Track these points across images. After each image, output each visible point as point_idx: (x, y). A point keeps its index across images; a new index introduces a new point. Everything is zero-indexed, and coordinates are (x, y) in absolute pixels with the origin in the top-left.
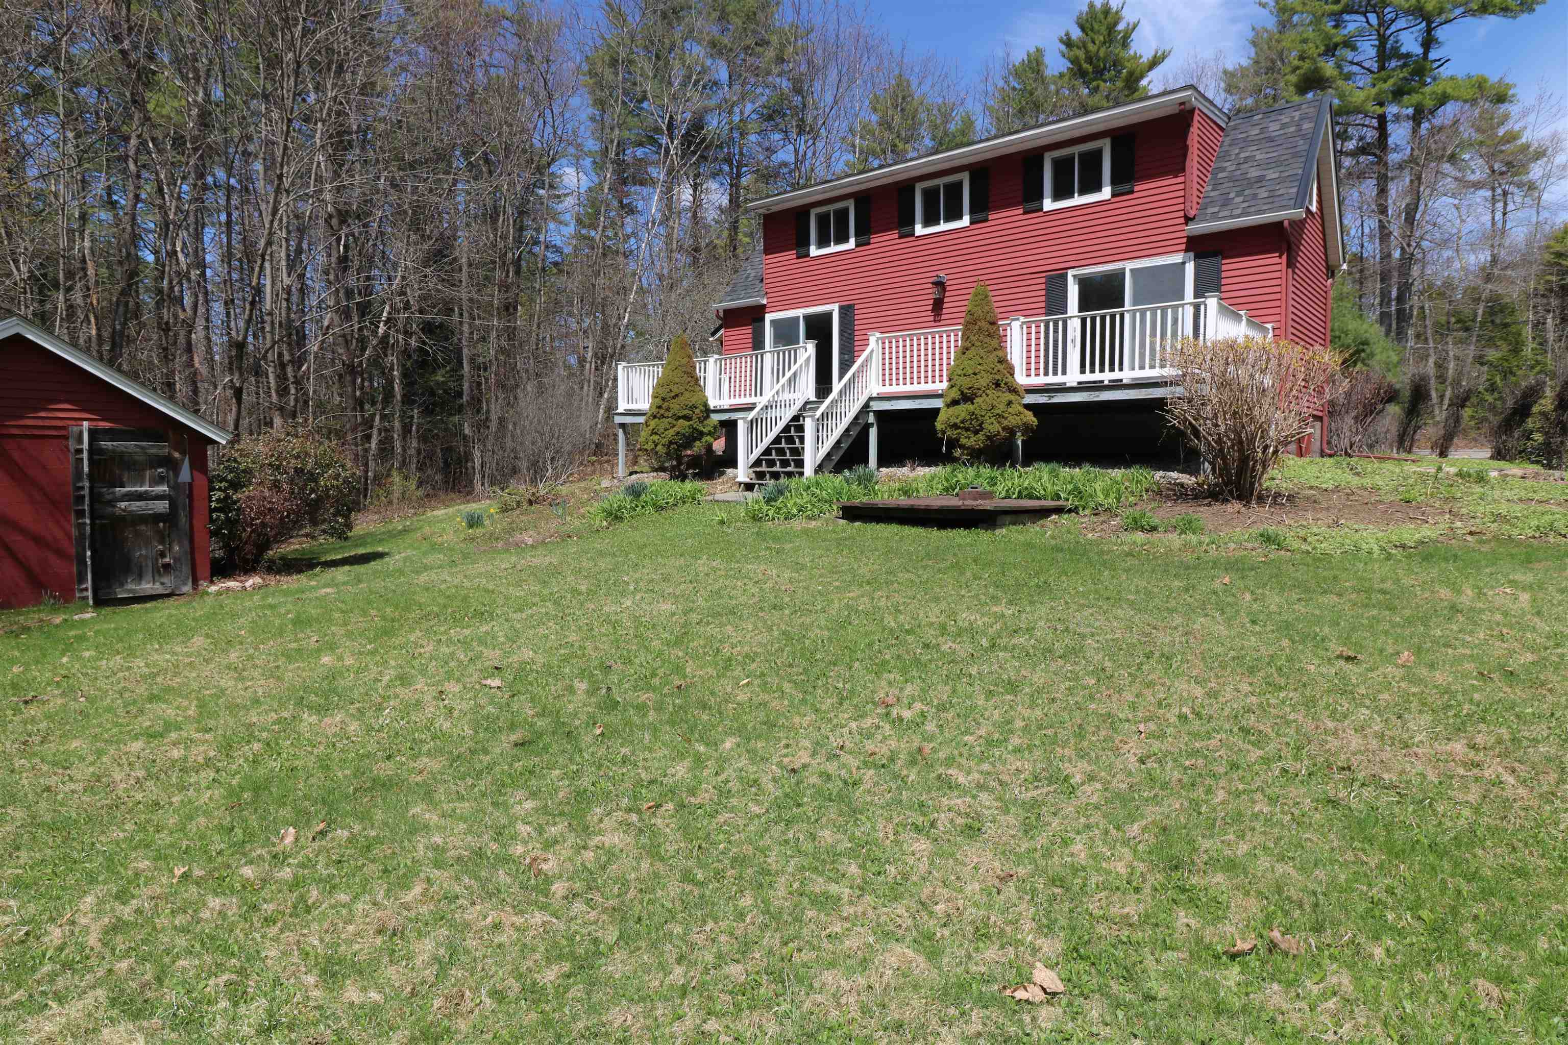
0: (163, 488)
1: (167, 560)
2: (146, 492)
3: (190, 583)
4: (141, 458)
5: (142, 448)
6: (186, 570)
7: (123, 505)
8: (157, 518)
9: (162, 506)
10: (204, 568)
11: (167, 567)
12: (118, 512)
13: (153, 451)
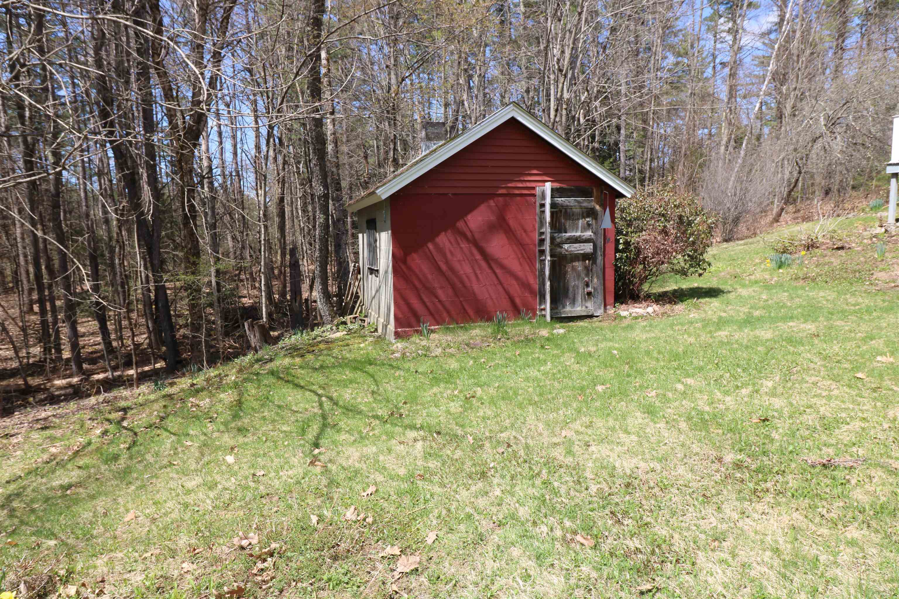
0: (588, 234)
1: (590, 289)
2: (580, 236)
3: (603, 308)
4: (577, 210)
5: (578, 202)
6: (600, 297)
7: (566, 246)
8: (585, 257)
9: (588, 248)
10: (611, 299)
11: (589, 294)
12: (563, 252)
13: (585, 204)
